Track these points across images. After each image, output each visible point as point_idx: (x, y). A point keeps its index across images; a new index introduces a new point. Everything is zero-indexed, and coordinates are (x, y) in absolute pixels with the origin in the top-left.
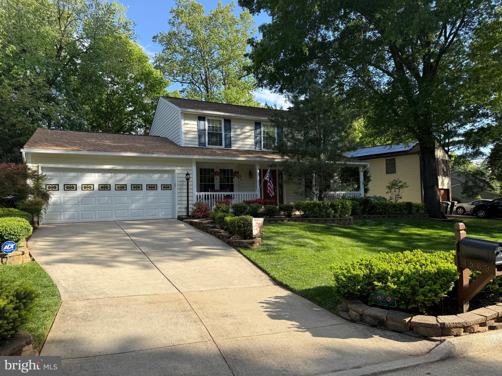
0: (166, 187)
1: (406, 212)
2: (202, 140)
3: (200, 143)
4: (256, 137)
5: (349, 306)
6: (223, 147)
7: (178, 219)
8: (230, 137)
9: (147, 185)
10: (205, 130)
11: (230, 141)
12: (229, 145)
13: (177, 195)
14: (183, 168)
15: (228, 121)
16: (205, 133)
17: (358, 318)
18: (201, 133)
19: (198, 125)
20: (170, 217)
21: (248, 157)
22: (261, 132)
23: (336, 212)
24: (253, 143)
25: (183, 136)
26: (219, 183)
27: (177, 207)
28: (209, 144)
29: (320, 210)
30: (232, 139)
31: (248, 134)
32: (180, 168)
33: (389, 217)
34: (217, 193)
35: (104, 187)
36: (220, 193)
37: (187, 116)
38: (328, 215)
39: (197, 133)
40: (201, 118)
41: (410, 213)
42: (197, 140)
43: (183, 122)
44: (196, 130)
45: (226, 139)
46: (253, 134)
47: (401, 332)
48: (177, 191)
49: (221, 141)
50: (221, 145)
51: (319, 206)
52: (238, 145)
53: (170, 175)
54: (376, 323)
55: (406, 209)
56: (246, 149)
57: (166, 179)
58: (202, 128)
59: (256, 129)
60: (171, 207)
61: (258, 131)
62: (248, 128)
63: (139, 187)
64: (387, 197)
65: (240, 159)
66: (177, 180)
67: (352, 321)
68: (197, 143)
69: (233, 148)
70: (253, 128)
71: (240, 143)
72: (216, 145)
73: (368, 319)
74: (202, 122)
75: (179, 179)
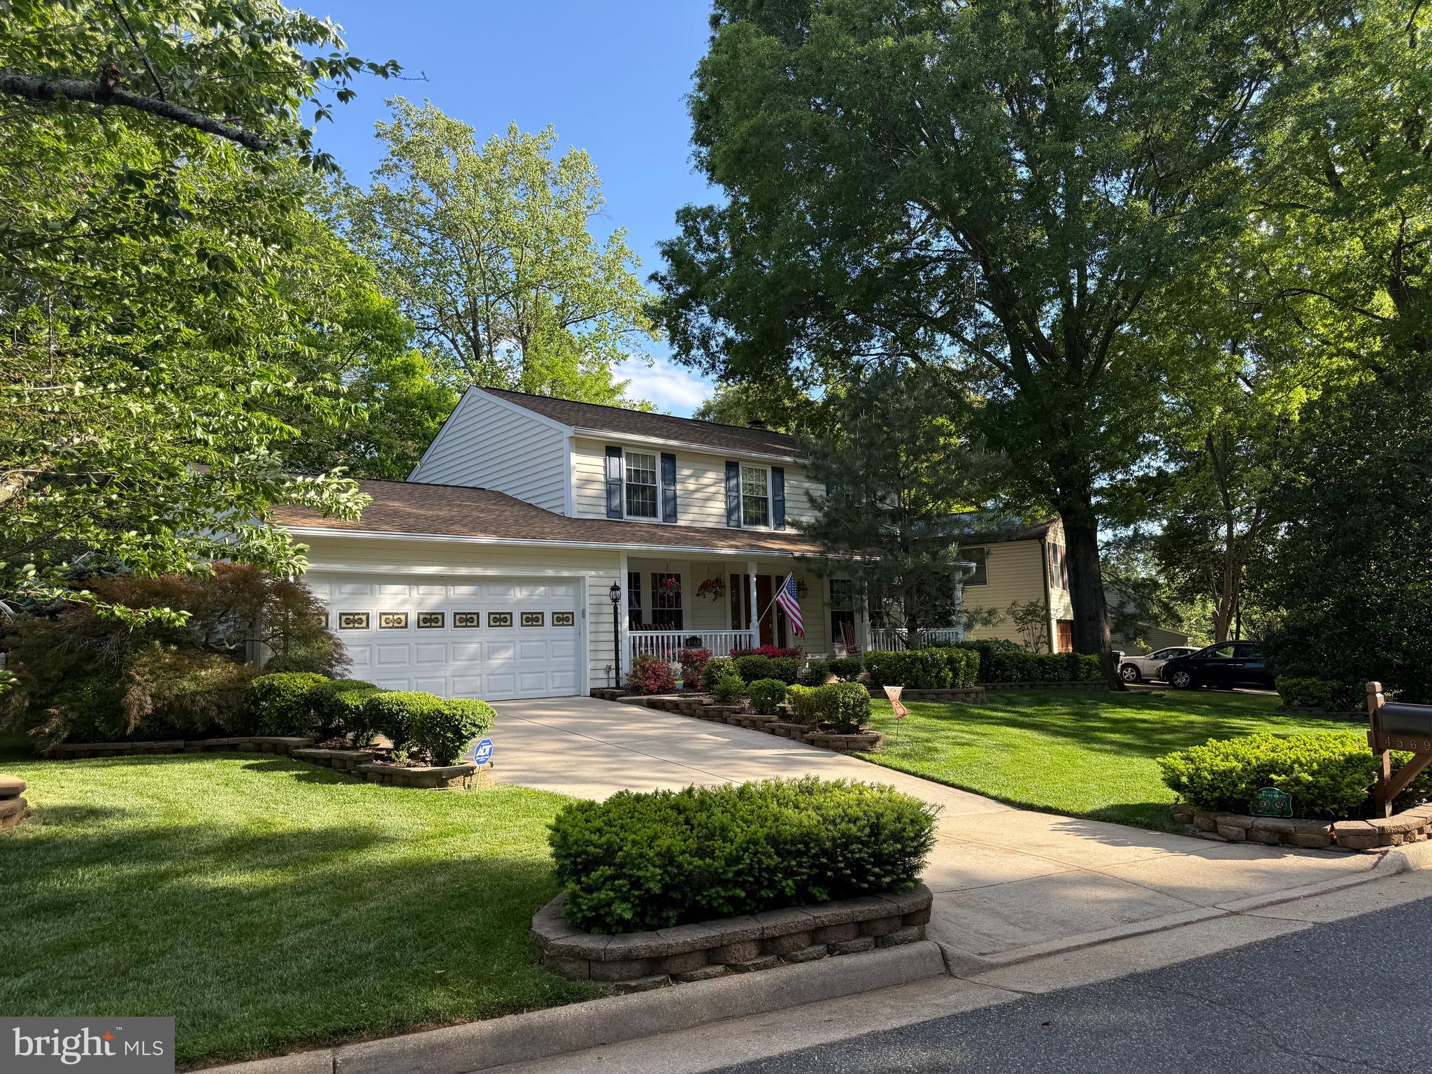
0: (563, 619)
1: (1066, 675)
2: (616, 502)
3: (610, 511)
4: (727, 496)
5: (1219, 819)
6: (659, 520)
7: (592, 695)
8: (675, 497)
9: (522, 614)
10: (620, 480)
11: (675, 505)
12: (672, 515)
13: (589, 637)
14: (601, 573)
15: (669, 458)
16: (620, 486)
17: (1243, 835)
18: (611, 487)
19: (605, 468)
20: (571, 691)
21: (736, 547)
22: (738, 485)
23: (956, 675)
24: (722, 511)
25: (574, 492)
26: (651, 608)
27: (590, 665)
28: (629, 513)
29: (924, 670)
30: (679, 501)
31: (712, 489)
32: (593, 573)
33: (1032, 686)
34: (649, 633)
35: (430, 620)
36: (654, 633)
37: (583, 446)
38: (941, 682)
39: (602, 487)
40: (613, 450)
41: (1075, 677)
42: (604, 502)
43: (575, 458)
44: (602, 478)
45: (665, 501)
46: (723, 491)
47: (1319, 848)
48: (589, 628)
49: (654, 506)
50: (654, 514)
51: (922, 663)
52: (690, 517)
53: (571, 590)
54: (1276, 839)
55: (1066, 669)
56: (710, 525)
57: (561, 599)
58: (615, 474)
59: (728, 479)
60: (572, 668)
61: (733, 482)
62: (710, 477)
63: (505, 620)
64: (1018, 639)
65: (724, 551)
66: (589, 600)
67: (1232, 841)
68: (604, 510)
69: (680, 523)
70: (722, 476)
71: (695, 510)
72: (644, 514)
73: (1263, 834)
74: (615, 461)
75: (594, 600)
